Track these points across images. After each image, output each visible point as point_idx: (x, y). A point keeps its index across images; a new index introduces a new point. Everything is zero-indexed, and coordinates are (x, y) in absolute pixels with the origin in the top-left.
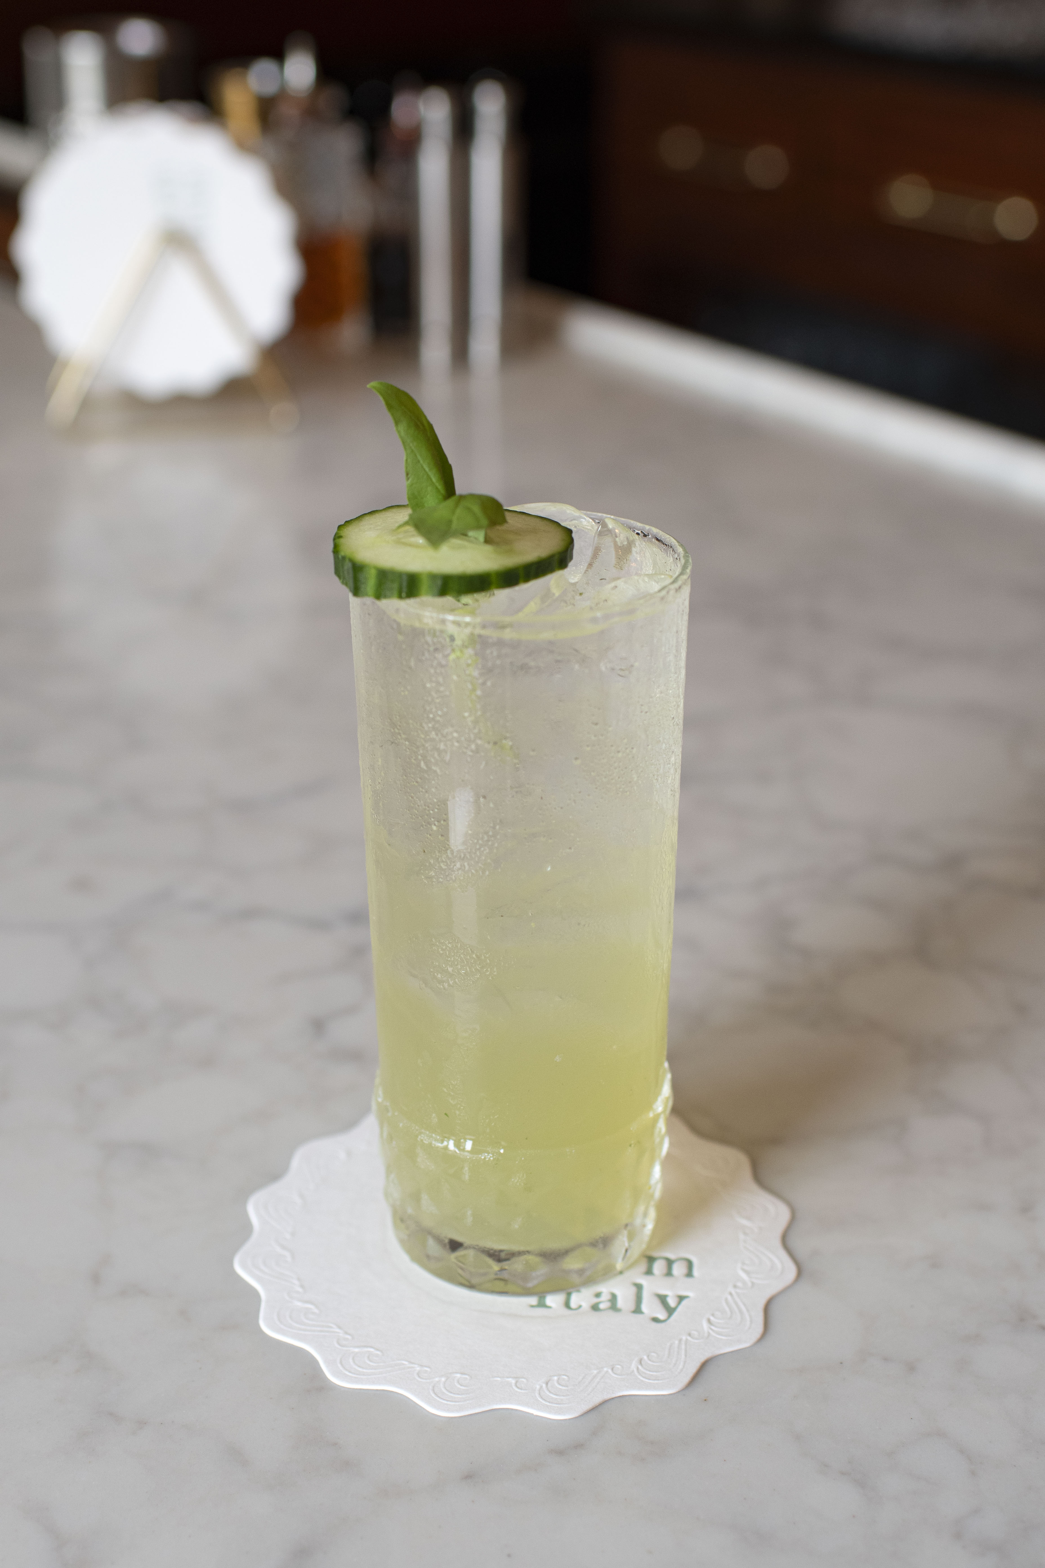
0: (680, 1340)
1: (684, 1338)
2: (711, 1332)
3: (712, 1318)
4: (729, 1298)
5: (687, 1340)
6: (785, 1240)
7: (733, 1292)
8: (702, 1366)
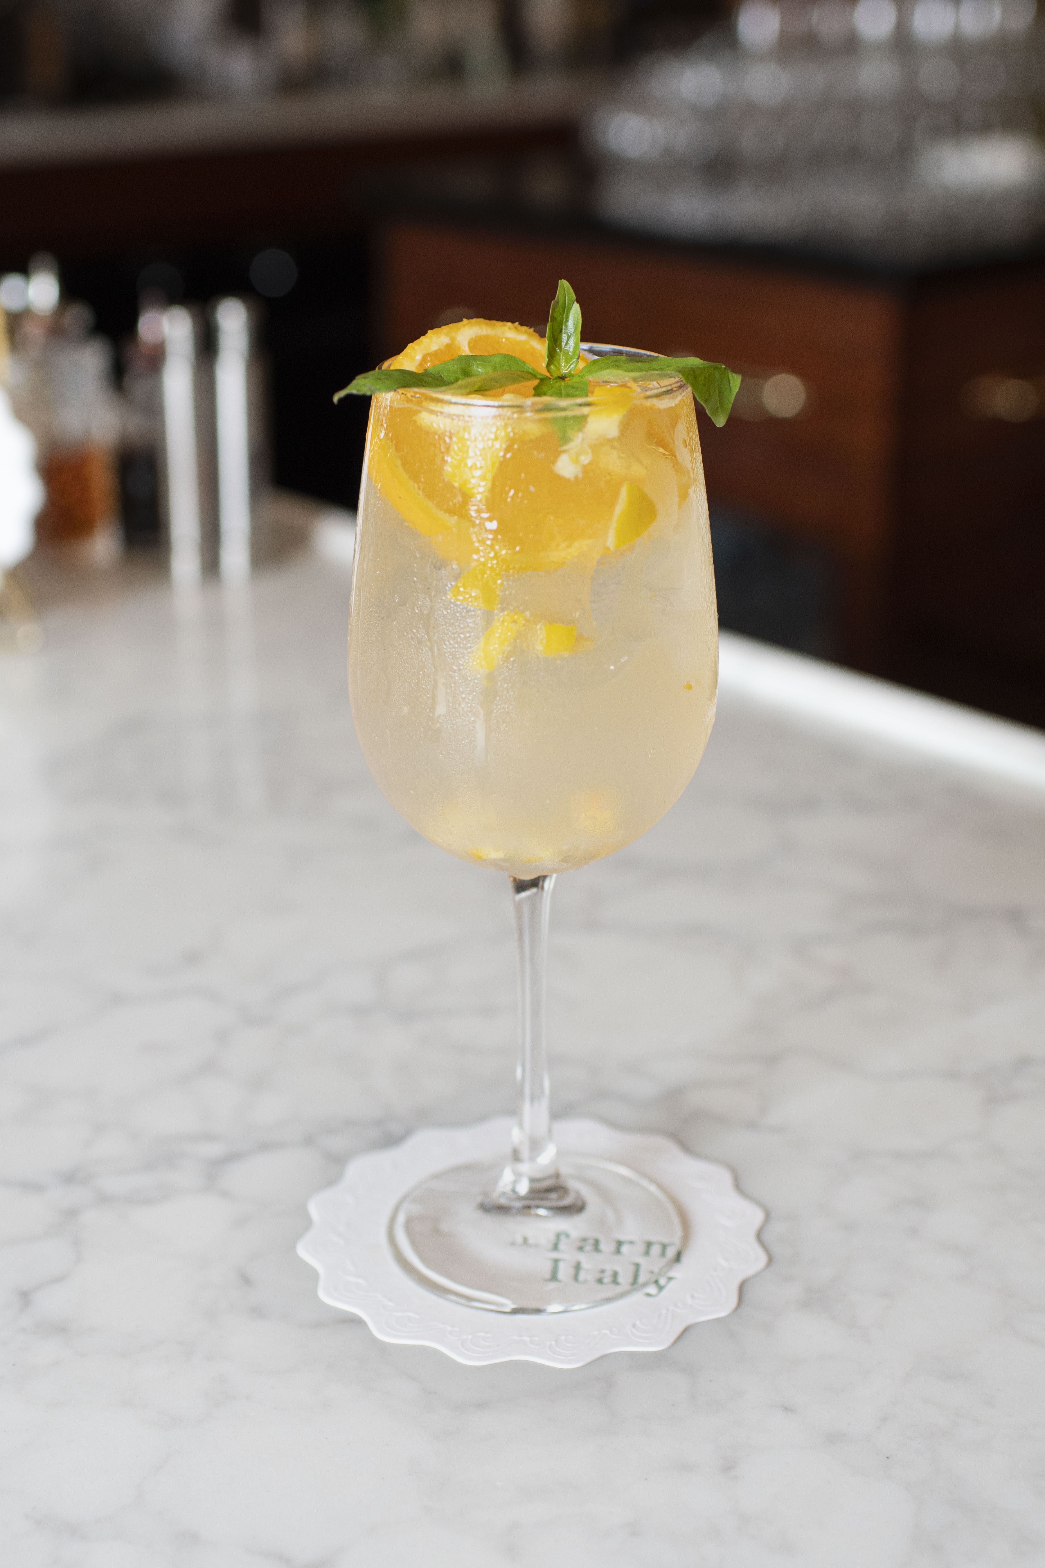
0: (668, 1310)
1: (671, 1308)
2: (693, 1303)
3: (695, 1293)
4: (710, 1277)
5: (673, 1309)
6: (758, 1236)
7: (713, 1273)
8: (686, 1330)
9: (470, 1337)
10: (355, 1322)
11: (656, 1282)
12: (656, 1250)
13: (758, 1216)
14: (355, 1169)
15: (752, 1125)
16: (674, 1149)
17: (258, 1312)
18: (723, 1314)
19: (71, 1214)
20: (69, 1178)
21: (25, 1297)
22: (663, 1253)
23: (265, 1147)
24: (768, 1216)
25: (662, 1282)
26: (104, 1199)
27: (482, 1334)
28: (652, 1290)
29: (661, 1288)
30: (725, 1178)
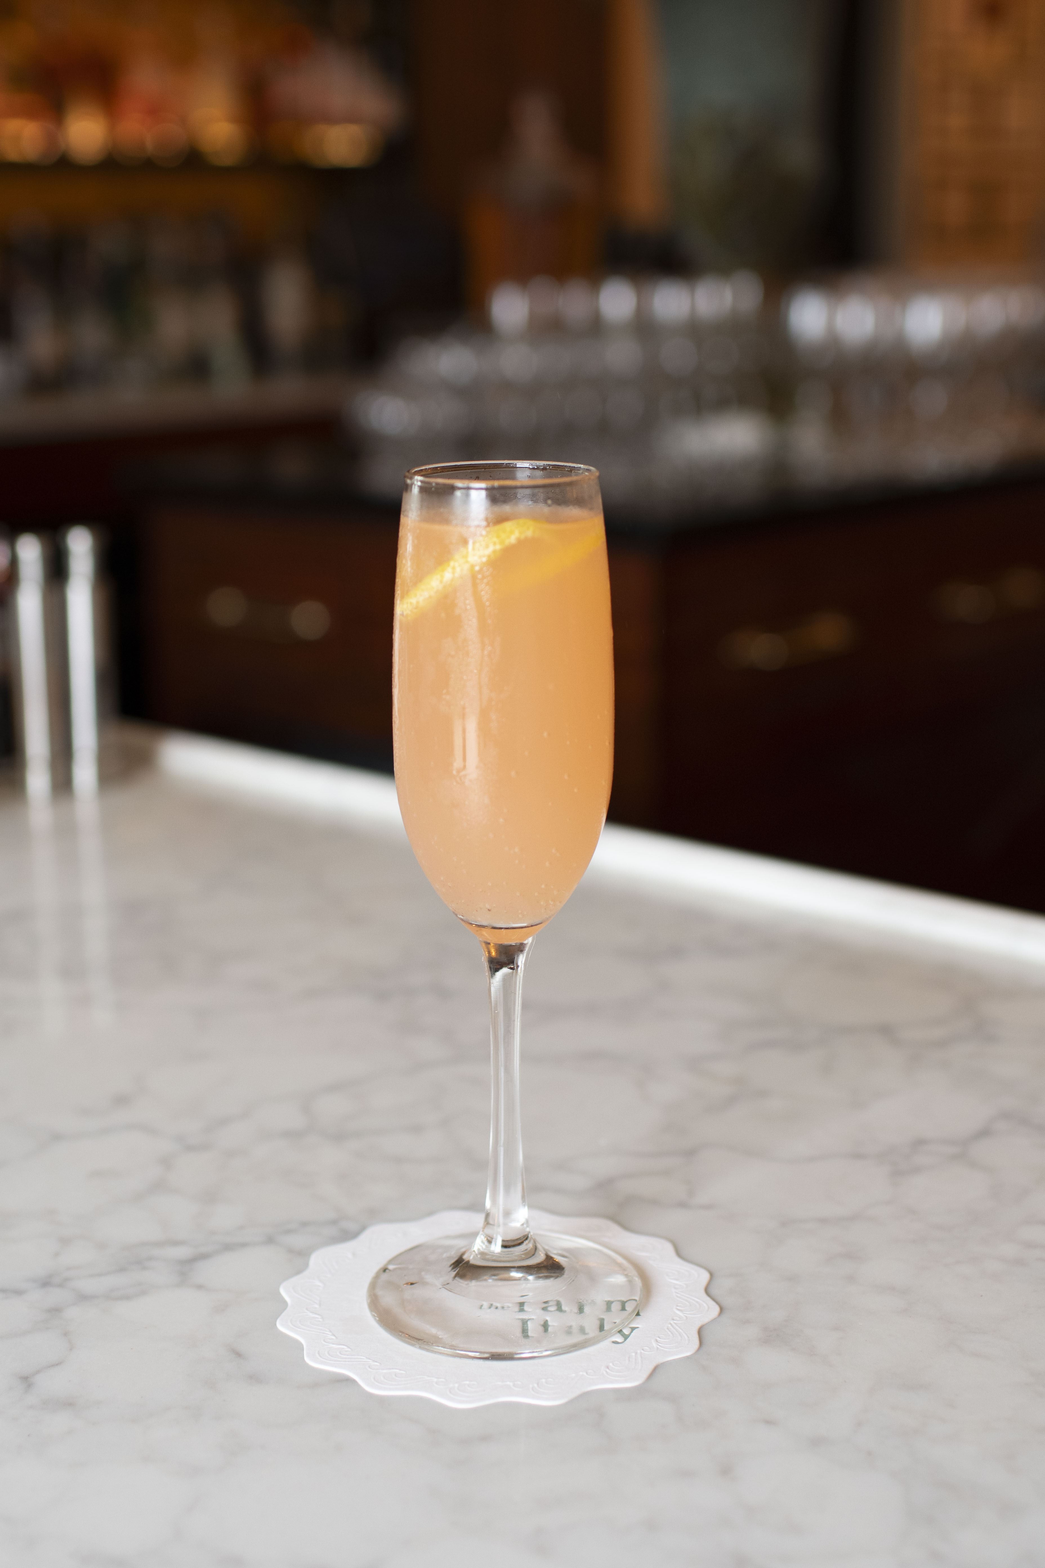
0: (636, 1353)
1: (639, 1352)
2: (658, 1346)
3: (658, 1339)
4: (670, 1326)
5: (641, 1352)
6: (707, 1291)
7: (672, 1322)
8: (656, 1368)
9: (456, 1385)
10: (348, 1380)
11: (620, 1332)
12: (616, 1307)
13: (705, 1276)
14: (316, 1259)
15: (683, 1205)
16: (616, 1228)
17: (255, 1378)
18: (688, 1354)
19: (55, 1311)
20: (46, 1283)
21: (27, 1381)
22: (623, 1309)
23: (228, 1247)
24: (712, 1275)
25: (626, 1331)
26: (83, 1298)
27: (468, 1382)
28: (619, 1339)
29: (626, 1337)
30: (669, 1248)
